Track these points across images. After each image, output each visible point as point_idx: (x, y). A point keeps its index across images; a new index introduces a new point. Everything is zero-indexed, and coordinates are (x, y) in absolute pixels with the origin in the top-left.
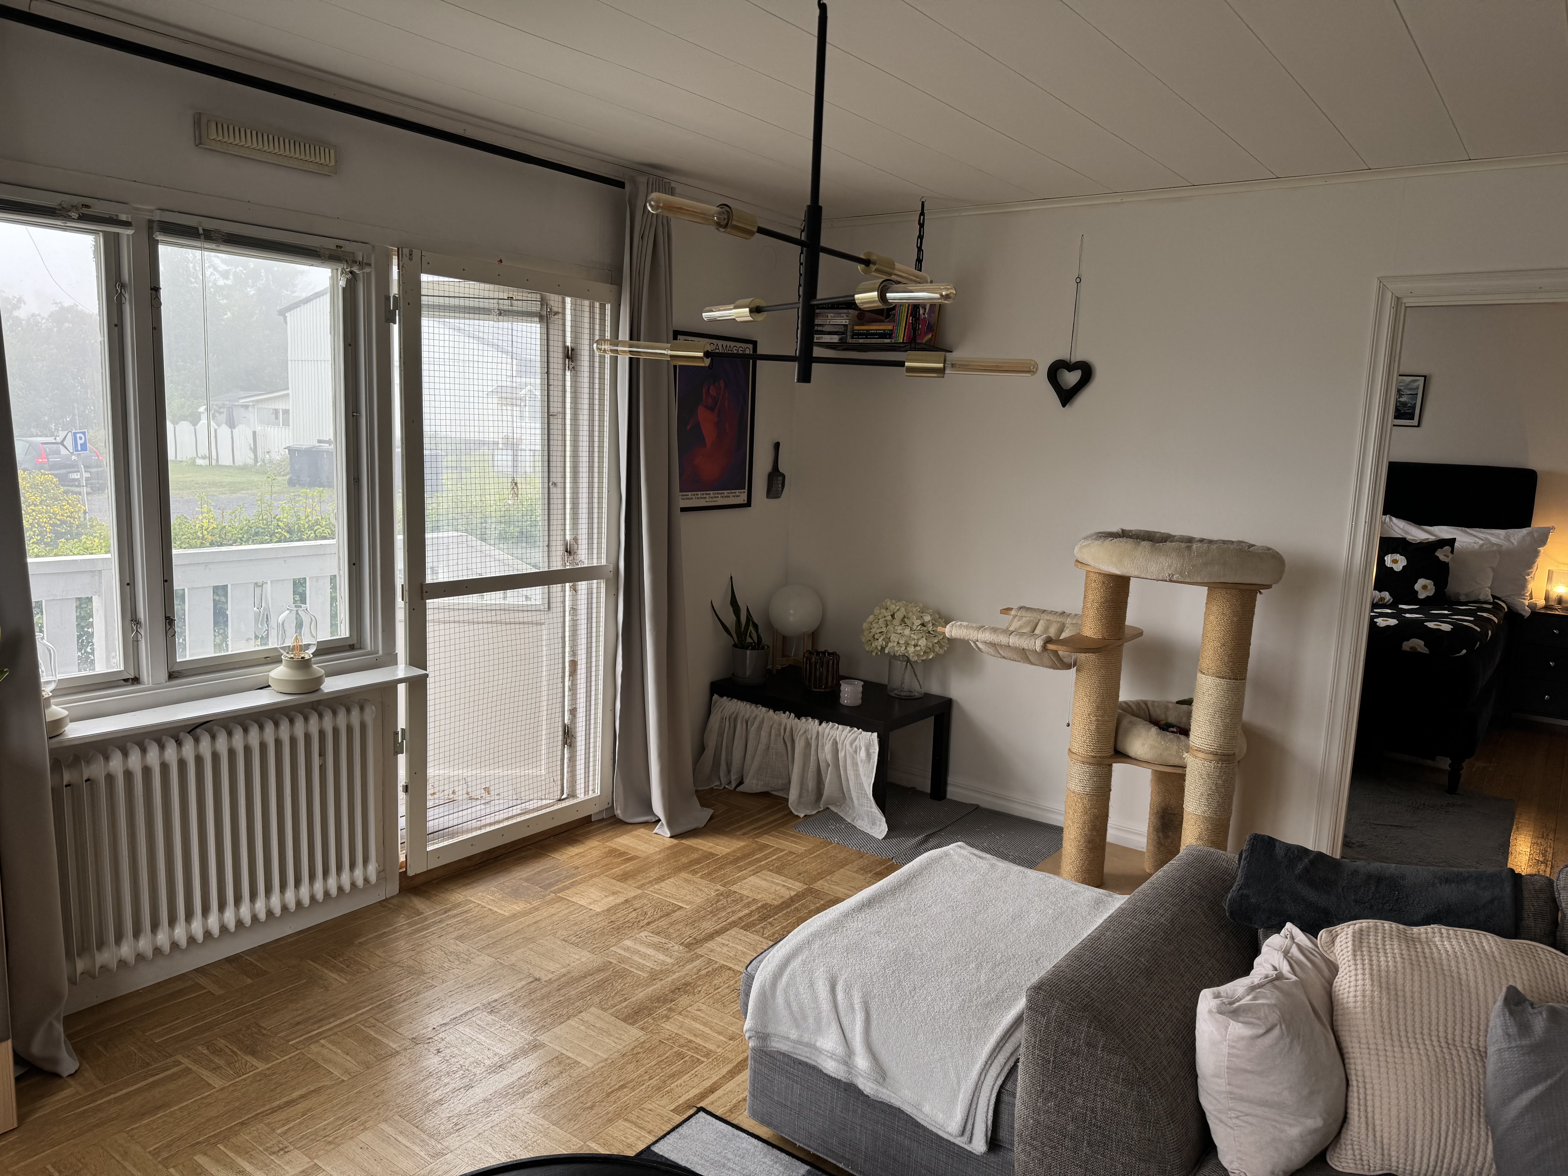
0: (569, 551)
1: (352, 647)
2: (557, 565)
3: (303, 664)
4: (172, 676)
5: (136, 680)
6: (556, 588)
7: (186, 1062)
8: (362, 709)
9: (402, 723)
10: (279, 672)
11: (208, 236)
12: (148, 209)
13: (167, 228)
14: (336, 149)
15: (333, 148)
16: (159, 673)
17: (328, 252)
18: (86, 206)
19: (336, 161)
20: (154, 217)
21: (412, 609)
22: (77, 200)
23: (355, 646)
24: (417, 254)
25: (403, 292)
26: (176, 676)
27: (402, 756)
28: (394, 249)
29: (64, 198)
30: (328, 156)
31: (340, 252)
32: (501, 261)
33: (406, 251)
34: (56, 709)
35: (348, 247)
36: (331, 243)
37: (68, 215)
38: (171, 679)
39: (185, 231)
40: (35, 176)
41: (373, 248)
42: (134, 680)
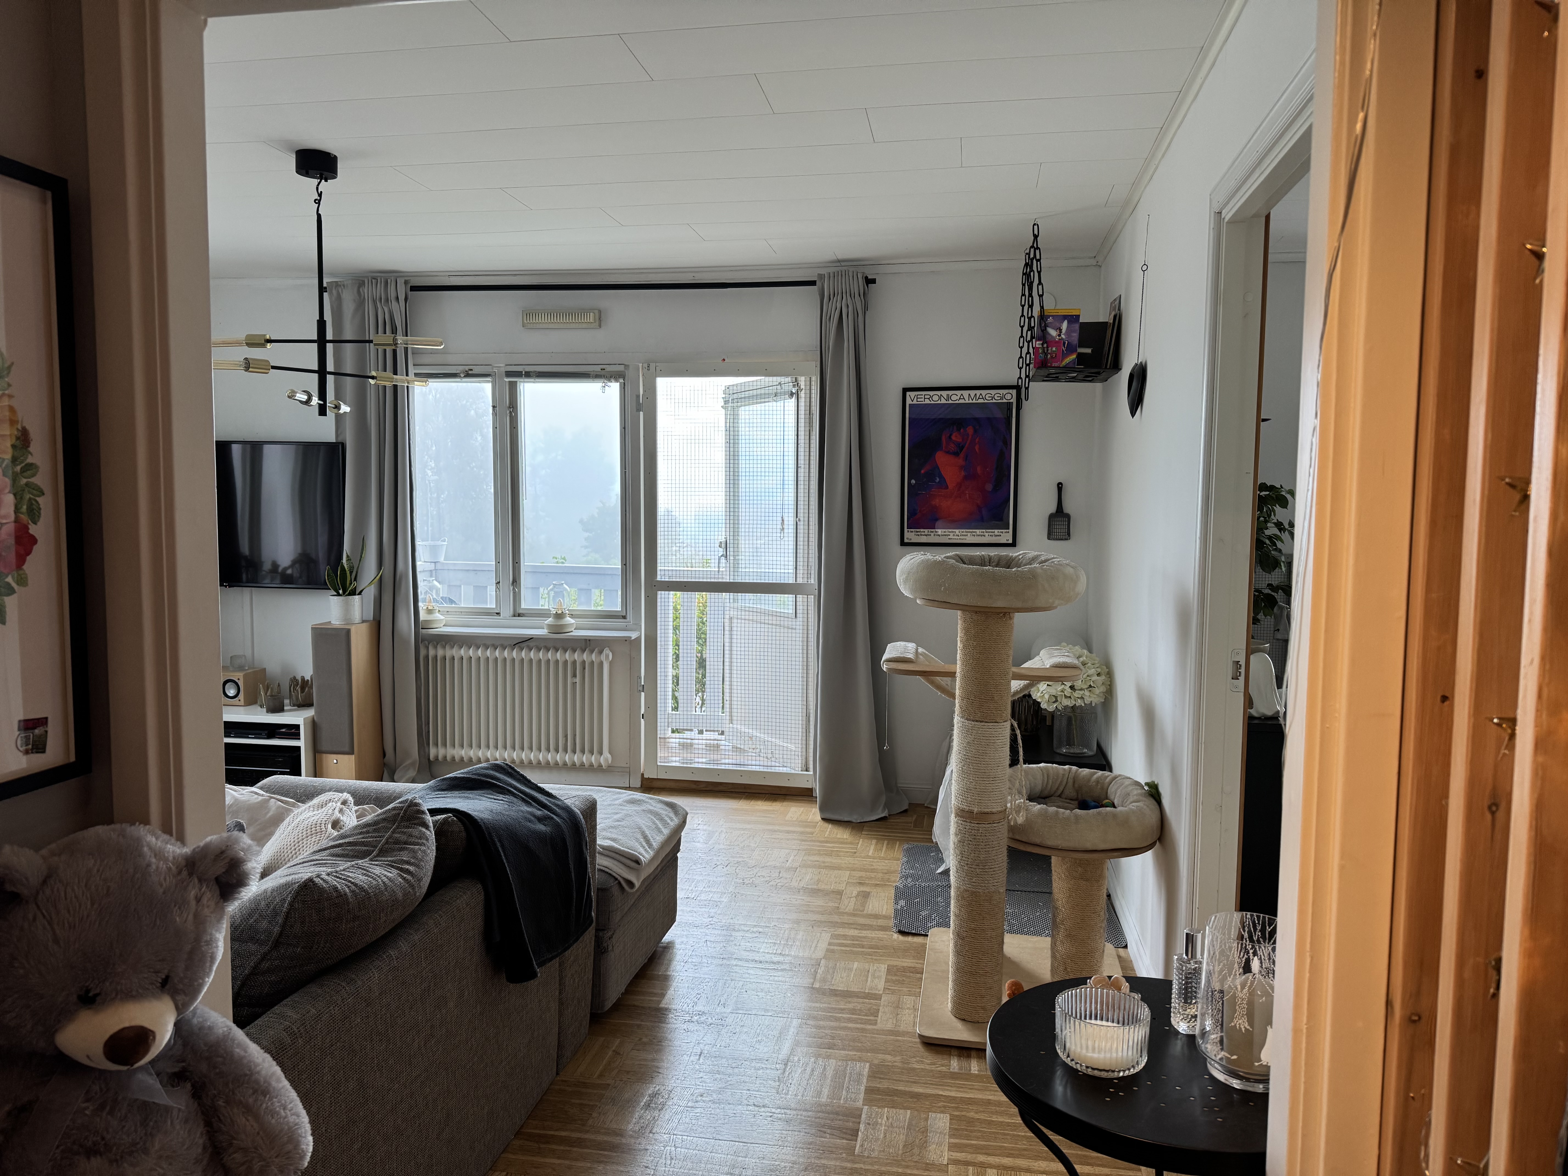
4: (517, 615)
9: (643, 672)
11: (528, 375)
12: (501, 366)
13: (509, 374)
14: (600, 312)
15: (596, 312)
16: (507, 611)
17: (595, 373)
18: (472, 370)
19: (600, 319)
20: (503, 370)
21: (647, 597)
22: (467, 368)
23: (624, 617)
24: (652, 366)
25: (644, 391)
26: (519, 615)
27: (643, 694)
28: (640, 365)
29: (461, 368)
30: (591, 317)
31: (603, 373)
32: (724, 360)
33: (646, 365)
34: (438, 616)
35: (609, 368)
36: (598, 368)
37: (462, 375)
38: (514, 616)
39: (518, 374)
40: (451, 359)
41: (626, 366)
42: (498, 614)
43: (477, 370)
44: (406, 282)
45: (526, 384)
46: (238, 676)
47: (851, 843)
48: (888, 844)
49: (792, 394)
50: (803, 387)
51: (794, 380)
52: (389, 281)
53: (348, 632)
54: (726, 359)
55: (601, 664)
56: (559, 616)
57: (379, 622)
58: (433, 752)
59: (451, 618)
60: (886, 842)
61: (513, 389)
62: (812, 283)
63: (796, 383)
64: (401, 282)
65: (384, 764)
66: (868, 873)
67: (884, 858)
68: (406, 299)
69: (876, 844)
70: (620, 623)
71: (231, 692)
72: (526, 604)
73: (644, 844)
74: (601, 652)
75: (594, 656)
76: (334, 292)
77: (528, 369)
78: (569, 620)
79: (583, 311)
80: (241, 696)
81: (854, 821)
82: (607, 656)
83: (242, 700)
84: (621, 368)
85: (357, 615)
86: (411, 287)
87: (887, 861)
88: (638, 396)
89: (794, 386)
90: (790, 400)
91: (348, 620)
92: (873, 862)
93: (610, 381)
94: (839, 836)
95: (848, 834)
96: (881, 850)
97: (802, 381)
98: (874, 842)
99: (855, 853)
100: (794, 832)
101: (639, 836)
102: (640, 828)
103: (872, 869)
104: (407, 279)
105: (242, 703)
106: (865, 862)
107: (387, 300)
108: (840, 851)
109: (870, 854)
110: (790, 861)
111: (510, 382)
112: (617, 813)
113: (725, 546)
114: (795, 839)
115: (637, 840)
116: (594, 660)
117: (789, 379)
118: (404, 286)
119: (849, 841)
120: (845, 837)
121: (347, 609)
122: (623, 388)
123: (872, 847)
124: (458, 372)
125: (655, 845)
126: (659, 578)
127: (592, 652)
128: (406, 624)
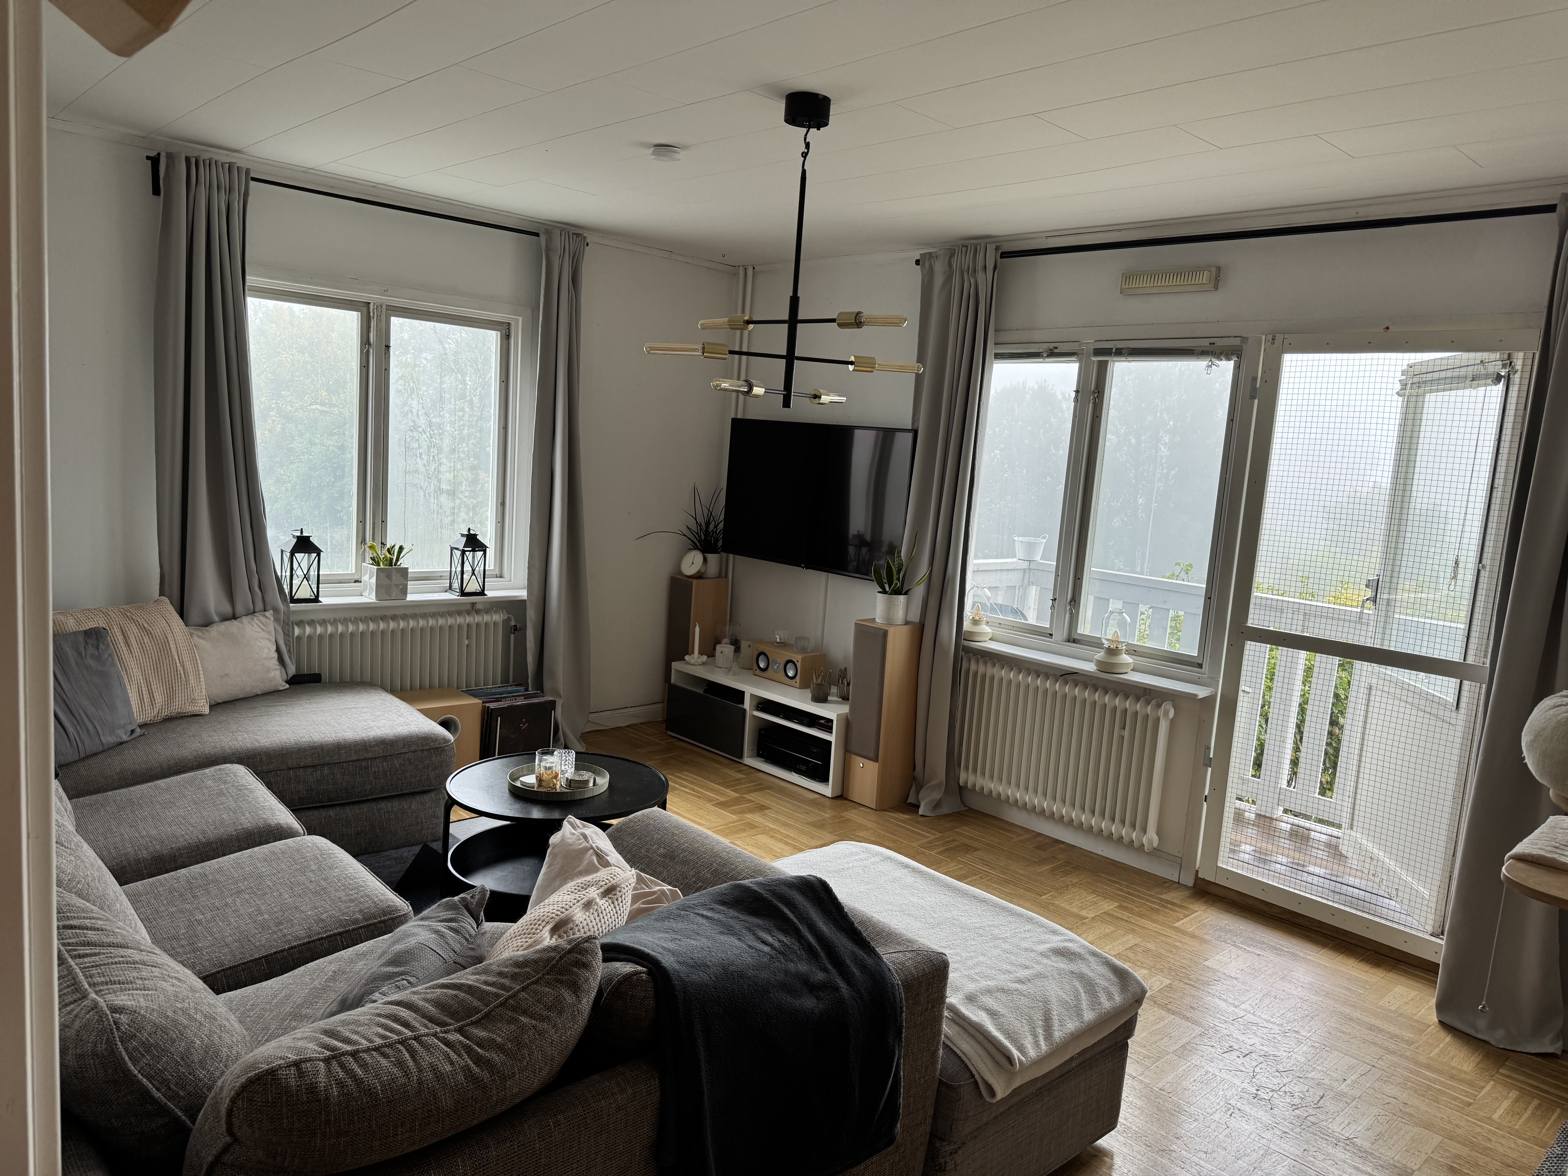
4: (1071, 640)
9: (1213, 741)
11: (1119, 353)
12: (1090, 341)
13: (1098, 352)
14: (1219, 269)
15: (1214, 270)
16: (1060, 634)
17: (1202, 349)
18: (1056, 348)
19: (1218, 277)
20: (1092, 347)
21: (1230, 645)
22: (1052, 346)
23: (1200, 666)
24: (1279, 338)
25: (1263, 372)
26: (1074, 641)
27: (1210, 769)
28: (1264, 337)
29: (1046, 346)
30: (1205, 277)
31: (1211, 348)
32: (1387, 328)
33: (1270, 337)
34: (985, 629)
35: (1219, 342)
36: (1206, 343)
37: (1045, 355)
38: (1069, 641)
39: (1107, 352)
40: (1037, 336)
41: (1244, 339)
42: (1051, 635)
43: (1062, 348)
44: (997, 248)
45: (1117, 364)
46: (798, 658)
47: (1470, 1084)
48: (1537, 1108)
49: (1498, 378)
50: (1519, 367)
51: (1506, 356)
52: (979, 247)
53: (885, 634)
54: (1391, 328)
55: (1157, 720)
56: (1112, 652)
57: (923, 625)
58: (963, 776)
59: (1000, 632)
60: (1536, 1102)
61: (1102, 371)
62: (1551, 208)
63: (1509, 362)
64: (991, 249)
65: (914, 778)
66: (1473, 1153)
67: (1518, 1134)
68: (995, 268)
69: (1517, 1100)
70: (1192, 672)
71: (791, 673)
72: (1084, 629)
73: (1040, 1031)
74: (1159, 706)
75: (1149, 708)
76: (927, 265)
77: (1120, 345)
78: (1126, 659)
79: (1196, 270)
80: (798, 678)
81: (1493, 1043)
82: (1166, 713)
83: (798, 682)
84: (1237, 342)
85: (899, 615)
86: (1002, 253)
87: (1520, 1141)
88: (1255, 379)
89: (1504, 366)
90: (1493, 387)
91: (889, 621)
92: (1494, 1133)
93: (1220, 359)
94: (1454, 1063)
95: (1472, 1065)
96: (1520, 1115)
97: (1519, 360)
98: (1514, 1094)
99: (1470, 1104)
100: (1381, 1031)
101: (1038, 1017)
102: (1046, 1002)
103: (1487, 1148)
104: (998, 244)
105: (798, 685)
106: (1479, 1130)
107: (975, 270)
108: (1444, 1093)
109: (1496, 1116)
110: (1348, 1082)
111: (1100, 361)
112: (1027, 967)
113: (1375, 585)
114: (1375, 1044)
115: (1031, 1021)
116: (1149, 713)
117: (1497, 355)
118: (994, 252)
119: (1468, 1077)
120: (1465, 1068)
121: (890, 608)
122: (1237, 368)
123: (1506, 1104)
124: (1041, 351)
125: (1058, 1035)
126: (1250, 623)
127: (1148, 703)
128: (948, 634)
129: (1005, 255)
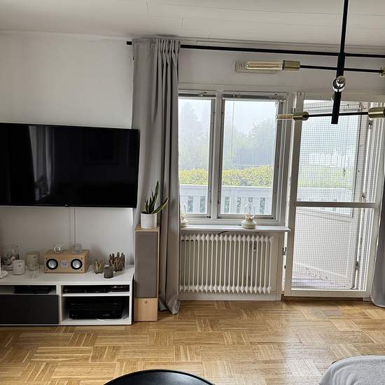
0: (364, 196)
1: (272, 218)
2: (357, 201)
3: (250, 220)
4: (219, 218)
5: (210, 217)
6: (356, 209)
7: (197, 323)
8: (269, 237)
9: (286, 245)
10: (244, 222)
13: (222, 96)
16: (214, 216)
17: (272, 97)
20: (220, 93)
21: (290, 209)
22: (204, 92)
24: (303, 94)
25: (297, 106)
27: (285, 256)
28: (296, 93)
31: (276, 96)
33: (299, 94)
35: (279, 94)
37: (201, 96)
39: (230, 96)
40: (195, 86)
41: (288, 94)
43: (208, 93)
46: (82, 257)
52: (171, 41)
55: (269, 243)
61: (223, 104)
68: (179, 52)
71: (77, 266)
76: (136, 45)
80: (83, 268)
86: (181, 45)
104: (179, 40)
105: (83, 271)
107: (169, 51)
111: (222, 100)
118: (178, 44)
126: (298, 200)
129: (183, 46)
